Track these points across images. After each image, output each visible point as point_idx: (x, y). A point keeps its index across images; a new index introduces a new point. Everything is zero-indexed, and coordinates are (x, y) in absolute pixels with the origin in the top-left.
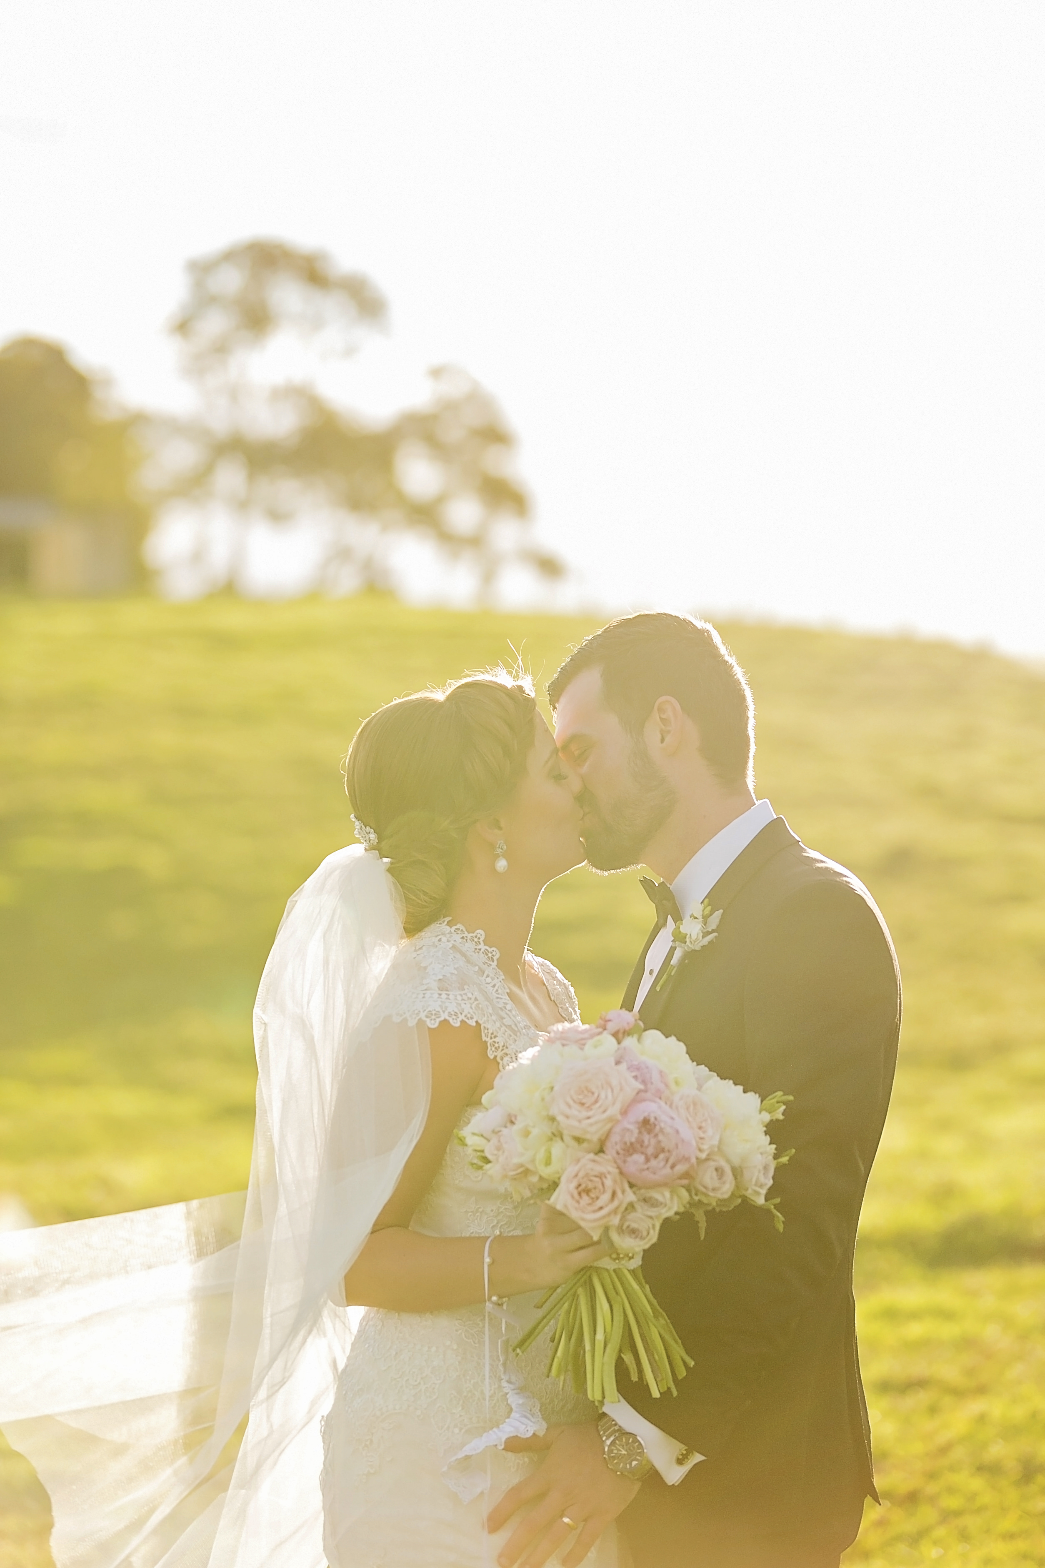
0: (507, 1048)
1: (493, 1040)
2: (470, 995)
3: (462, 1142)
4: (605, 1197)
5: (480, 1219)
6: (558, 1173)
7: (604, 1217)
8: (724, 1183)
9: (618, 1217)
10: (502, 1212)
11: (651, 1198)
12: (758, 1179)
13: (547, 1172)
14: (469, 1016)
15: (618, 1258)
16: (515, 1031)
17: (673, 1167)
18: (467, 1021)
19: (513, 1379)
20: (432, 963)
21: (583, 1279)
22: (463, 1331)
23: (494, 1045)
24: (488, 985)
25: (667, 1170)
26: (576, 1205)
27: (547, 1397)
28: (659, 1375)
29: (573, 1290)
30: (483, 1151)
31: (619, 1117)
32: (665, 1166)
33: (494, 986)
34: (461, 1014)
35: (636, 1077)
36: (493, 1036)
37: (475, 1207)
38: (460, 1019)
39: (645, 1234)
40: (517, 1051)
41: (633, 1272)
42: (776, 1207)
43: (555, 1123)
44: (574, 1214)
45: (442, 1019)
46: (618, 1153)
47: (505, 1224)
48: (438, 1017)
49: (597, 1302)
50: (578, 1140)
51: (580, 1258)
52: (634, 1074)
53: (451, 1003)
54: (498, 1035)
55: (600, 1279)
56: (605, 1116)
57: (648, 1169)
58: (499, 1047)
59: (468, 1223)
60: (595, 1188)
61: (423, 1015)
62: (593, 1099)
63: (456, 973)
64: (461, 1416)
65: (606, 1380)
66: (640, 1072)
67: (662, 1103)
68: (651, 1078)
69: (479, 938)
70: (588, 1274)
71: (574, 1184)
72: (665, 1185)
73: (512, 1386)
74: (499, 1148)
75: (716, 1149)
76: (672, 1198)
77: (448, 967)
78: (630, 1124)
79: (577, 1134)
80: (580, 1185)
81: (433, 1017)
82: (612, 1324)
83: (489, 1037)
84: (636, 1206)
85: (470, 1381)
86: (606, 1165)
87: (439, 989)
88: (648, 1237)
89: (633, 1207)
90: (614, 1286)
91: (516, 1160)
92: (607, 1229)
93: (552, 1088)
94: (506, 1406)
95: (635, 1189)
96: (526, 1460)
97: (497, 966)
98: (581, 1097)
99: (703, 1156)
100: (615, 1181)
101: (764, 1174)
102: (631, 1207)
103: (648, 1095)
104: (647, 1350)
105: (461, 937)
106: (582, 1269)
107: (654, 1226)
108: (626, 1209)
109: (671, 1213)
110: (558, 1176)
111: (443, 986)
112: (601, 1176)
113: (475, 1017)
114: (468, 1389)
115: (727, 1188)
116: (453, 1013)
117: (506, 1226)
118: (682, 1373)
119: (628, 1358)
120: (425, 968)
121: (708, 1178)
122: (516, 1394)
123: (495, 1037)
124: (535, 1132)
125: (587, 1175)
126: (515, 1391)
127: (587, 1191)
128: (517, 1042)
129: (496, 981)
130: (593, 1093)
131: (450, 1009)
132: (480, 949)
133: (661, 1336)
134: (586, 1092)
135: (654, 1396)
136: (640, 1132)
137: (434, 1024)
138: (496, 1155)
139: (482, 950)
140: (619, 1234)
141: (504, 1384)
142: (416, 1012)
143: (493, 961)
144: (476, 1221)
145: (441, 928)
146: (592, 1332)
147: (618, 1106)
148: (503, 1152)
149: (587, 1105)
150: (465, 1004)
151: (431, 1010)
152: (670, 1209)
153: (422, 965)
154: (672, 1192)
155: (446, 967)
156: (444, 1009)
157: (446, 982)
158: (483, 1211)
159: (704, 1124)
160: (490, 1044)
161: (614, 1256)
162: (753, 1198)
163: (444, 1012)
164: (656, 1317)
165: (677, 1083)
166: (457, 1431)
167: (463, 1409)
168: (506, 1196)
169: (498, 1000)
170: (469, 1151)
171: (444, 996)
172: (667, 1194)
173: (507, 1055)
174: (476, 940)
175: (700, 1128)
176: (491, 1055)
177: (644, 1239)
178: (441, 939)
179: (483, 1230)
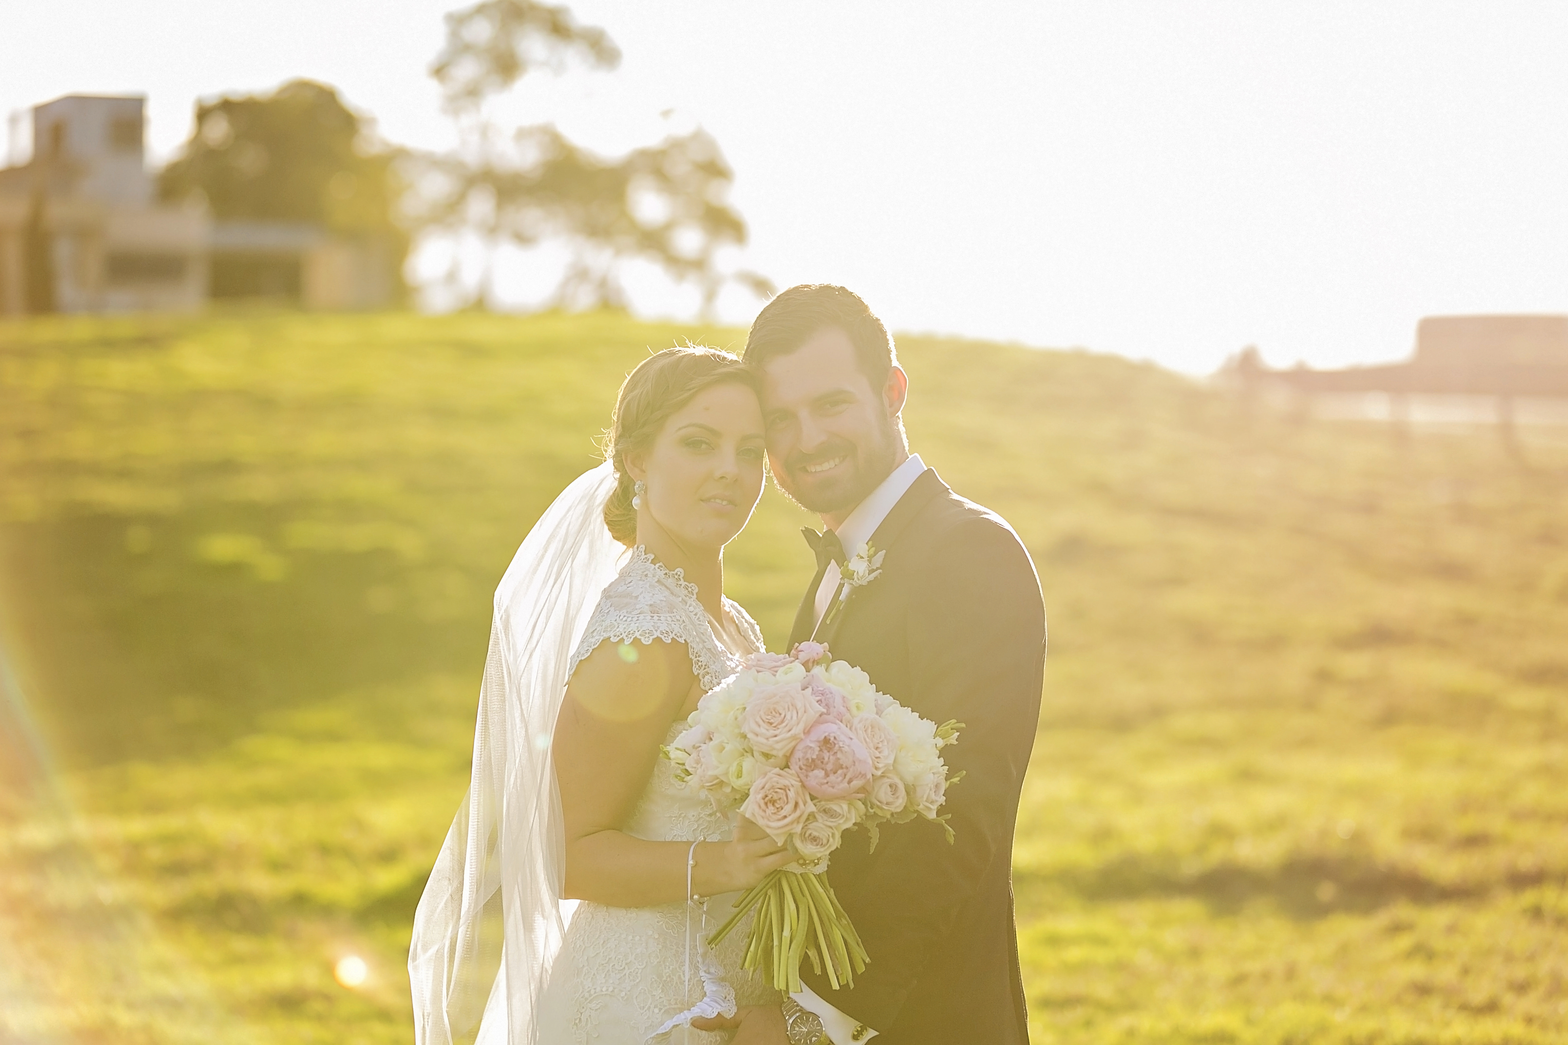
0: (708, 667)
1: (698, 658)
2: (678, 617)
3: (666, 754)
4: (789, 807)
5: (682, 824)
6: (748, 785)
7: (787, 825)
8: (897, 798)
9: (801, 826)
10: (702, 817)
11: (830, 809)
12: (929, 795)
13: (738, 783)
14: (678, 634)
15: (805, 864)
16: (714, 654)
17: (849, 782)
18: (677, 638)
19: (712, 970)
20: (642, 592)
21: (773, 881)
22: (664, 922)
23: (698, 664)
24: (691, 613)
25: (845, 785)
26: (763, 814)
27: (738, 983)
28: (840, 969)
29: (764, 890)
30: (684, 764)
31: (802, 736)
32: (842, 781)
33: (696, 615)
34: (672, 633)
35: (819, 702)
36: (697, 655)
37: (678, 813)
38: (671, 637)
39: (825, 841)
40: (716, 671)
41: (818, 877)
42: (947, 821)
43: (747, 740)
44: (761, 822)
45: (655, 636)
46: (801, 769)
47: (706, 828)
48: (652, 635)
49: (785, 902)
50: (767, 756)
51: (770, 862)
52: (818, 698)
53: (662, 623)
54: (702, 655)
55: (788, 881)
56: (789, 734)
57: (827, 783)
58: (702, 665)
59: (672, 826)
60: (780, 799)
61: (637, 634)
62: (780, 719)
63: (665, 600)
64: (660, 998)
65: (790, 970)
66: (824, 697)
67: (843, 726)
68: (834, 702)
69: (679, 575)
70: (778, 876)
71: (760, 796)
72: (843, 798)
73: (709, 976)
74: (698, 762)
75: (892, 768)
76: (849, 811)
77: (657, 595)
78: (812, 742)
79: (765, 750)
80: (766, 796)
81: (647, 635)
82: (798, 922)
83: (694, 656)
84: (817, 816)
85: (669, 968)
86: (790, 779)
87: (651, 612)
88: (828, 845)
89: (815, 817)
90: (800, 889)
91: (711, 773)
92: (791, 835)
93: (745, 709)
94: (701, 990)
95: (815, 801)
96: (718, 1038)
97: (697, 598)
98: (769, 717)
99: (879, 773)
100: (797, 793)
101: (935, 792)
102: (811, 817)
103: (830, 717)
104: (829, 947)
105: (665, 573)
106: (771, 873)
107: (833, 834)
108: (808, 819)
109: (849, 825)
110: (747, 787)
111: (654, 610)
112: (785, 789)
113: (683, 636)
114: (667, 974)
115: (899, 803)
116: (664, 631)
117: (706, 830)
118: (861, 969)
119: (812, 954)
120: (637, 597)
121: (883, 793)
122: (713, 982)
123: (699, 656)
124: (728, 747)
125: (773, 787)
126: (711, 980)
127: (773, 802)
128: (716, 664)
129: (697, 610)
130: (780, 714)
131: (661, 629)
132: (681, 585)
133: (843, 937)
134: (774, 713)
135: (834, 988)
136: (821, 750)
137: (648, 641)
138: (695, 768)
139: (683, 586)
140: (802, 841)
141: (702, 974)
142: (631, 632)
143: (693, 595)
144: (679, 825)
145: (646, 566)
146: (780, 928)
147: (801, 726)
148: (702, 765)
149: (774, 725)
150: (675, 624)
151: (645, 629)
152: (847, 820)
153: (633, 595)
154: (850, 804)
155: (655, 595)
156: (656, 629)
157: (656, 607)
158: (685, 816)
159: (880, 745)
160: (695, 662)
161: (801, 861)
162: (925, 813)
163: (656, 631)
164: (838, 917)
165: (858, 708)
166: (656, 1010)
167: (662, 991)
168: (706, 803)
169: (700, 626)
170: (673, 763)
171: (656, 618)
172: (845, 807)
173: (708, 673)
174: (676, 577)
175: (877, 748)
176: (696, 672)
177: (824, 846)
178: (647, 574)
179: (686, 833)
